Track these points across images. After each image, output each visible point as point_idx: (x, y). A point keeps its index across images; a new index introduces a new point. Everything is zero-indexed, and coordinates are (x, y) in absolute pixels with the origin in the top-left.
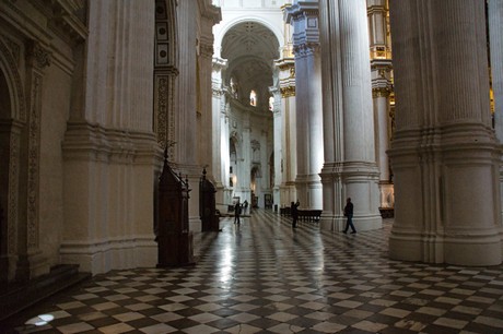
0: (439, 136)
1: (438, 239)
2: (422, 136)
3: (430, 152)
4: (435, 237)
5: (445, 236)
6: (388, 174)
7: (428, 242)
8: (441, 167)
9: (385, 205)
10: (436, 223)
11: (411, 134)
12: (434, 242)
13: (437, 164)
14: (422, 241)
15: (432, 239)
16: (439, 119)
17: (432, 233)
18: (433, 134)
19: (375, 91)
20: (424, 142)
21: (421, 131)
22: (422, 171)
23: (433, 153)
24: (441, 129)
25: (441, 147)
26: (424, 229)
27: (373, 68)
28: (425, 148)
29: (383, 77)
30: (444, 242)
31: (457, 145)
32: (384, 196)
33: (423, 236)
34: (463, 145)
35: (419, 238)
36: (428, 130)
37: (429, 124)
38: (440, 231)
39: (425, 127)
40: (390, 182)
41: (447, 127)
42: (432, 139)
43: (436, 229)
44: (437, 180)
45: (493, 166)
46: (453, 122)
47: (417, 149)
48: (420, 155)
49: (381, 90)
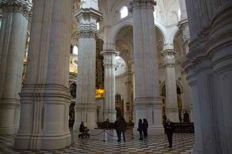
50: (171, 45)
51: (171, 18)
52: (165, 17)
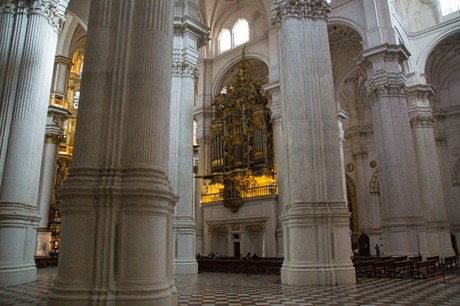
0: (120, 179)
1: (110, 297)
2: (101, 176)
3: (108, 195)
4: (106, 294)
5: (117, 293)
6: (47, 221)
7: (98, 301)
8: (119, 213)
9: (40, 253)
10: (108, 278)
11: (88, 172)
12: (105, 301)
13: (115, 209)
14: (91, 301)
15: (102, 297)
16: (122, 162)
17: (104, 290)
18: (114, 176)
19: (47, 136)
20: (103, 183)
21: (101, 171)
22: (97, 217)
23: (112, 197)
24: (124, 171)
25: (122, 191)
26: (94, 285)
27: (49, 113)
28: (104, 190)
29: (57, 125)
30: (116, 300)
31: (139, 190)
32: (39, 244)
33: (91, 293)
34: (145, 190)
35: (86, 297)
36: (109, 170)
37: (110, 164)
38: (113, 288)
39: (106, 167)
40: (48, 229)
41: (129, 170)
42: (113, 181)
43: (108, 285)
44: (113, 227)
45: (168, 216)
46: (137, 167)
47: (94, 191)
48: (96, 198)
49: (52, 136)
50: (421, 75)
51: (417, 16)
52: (404, 14)
